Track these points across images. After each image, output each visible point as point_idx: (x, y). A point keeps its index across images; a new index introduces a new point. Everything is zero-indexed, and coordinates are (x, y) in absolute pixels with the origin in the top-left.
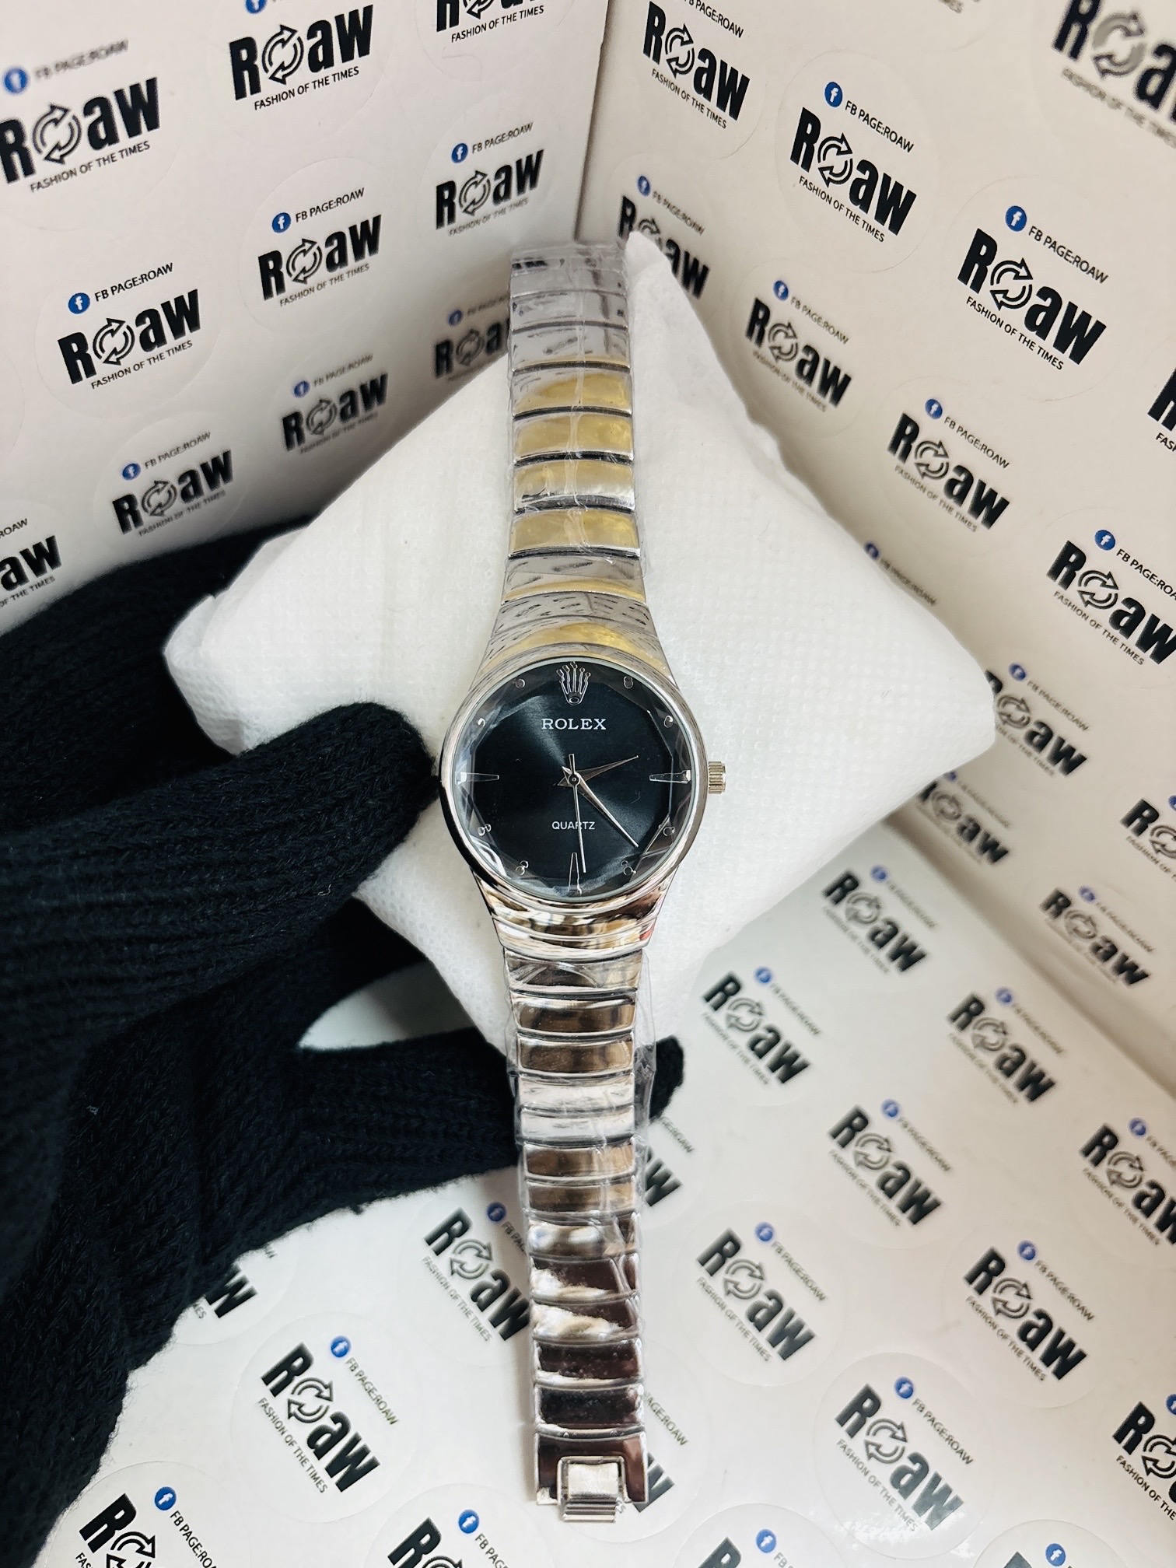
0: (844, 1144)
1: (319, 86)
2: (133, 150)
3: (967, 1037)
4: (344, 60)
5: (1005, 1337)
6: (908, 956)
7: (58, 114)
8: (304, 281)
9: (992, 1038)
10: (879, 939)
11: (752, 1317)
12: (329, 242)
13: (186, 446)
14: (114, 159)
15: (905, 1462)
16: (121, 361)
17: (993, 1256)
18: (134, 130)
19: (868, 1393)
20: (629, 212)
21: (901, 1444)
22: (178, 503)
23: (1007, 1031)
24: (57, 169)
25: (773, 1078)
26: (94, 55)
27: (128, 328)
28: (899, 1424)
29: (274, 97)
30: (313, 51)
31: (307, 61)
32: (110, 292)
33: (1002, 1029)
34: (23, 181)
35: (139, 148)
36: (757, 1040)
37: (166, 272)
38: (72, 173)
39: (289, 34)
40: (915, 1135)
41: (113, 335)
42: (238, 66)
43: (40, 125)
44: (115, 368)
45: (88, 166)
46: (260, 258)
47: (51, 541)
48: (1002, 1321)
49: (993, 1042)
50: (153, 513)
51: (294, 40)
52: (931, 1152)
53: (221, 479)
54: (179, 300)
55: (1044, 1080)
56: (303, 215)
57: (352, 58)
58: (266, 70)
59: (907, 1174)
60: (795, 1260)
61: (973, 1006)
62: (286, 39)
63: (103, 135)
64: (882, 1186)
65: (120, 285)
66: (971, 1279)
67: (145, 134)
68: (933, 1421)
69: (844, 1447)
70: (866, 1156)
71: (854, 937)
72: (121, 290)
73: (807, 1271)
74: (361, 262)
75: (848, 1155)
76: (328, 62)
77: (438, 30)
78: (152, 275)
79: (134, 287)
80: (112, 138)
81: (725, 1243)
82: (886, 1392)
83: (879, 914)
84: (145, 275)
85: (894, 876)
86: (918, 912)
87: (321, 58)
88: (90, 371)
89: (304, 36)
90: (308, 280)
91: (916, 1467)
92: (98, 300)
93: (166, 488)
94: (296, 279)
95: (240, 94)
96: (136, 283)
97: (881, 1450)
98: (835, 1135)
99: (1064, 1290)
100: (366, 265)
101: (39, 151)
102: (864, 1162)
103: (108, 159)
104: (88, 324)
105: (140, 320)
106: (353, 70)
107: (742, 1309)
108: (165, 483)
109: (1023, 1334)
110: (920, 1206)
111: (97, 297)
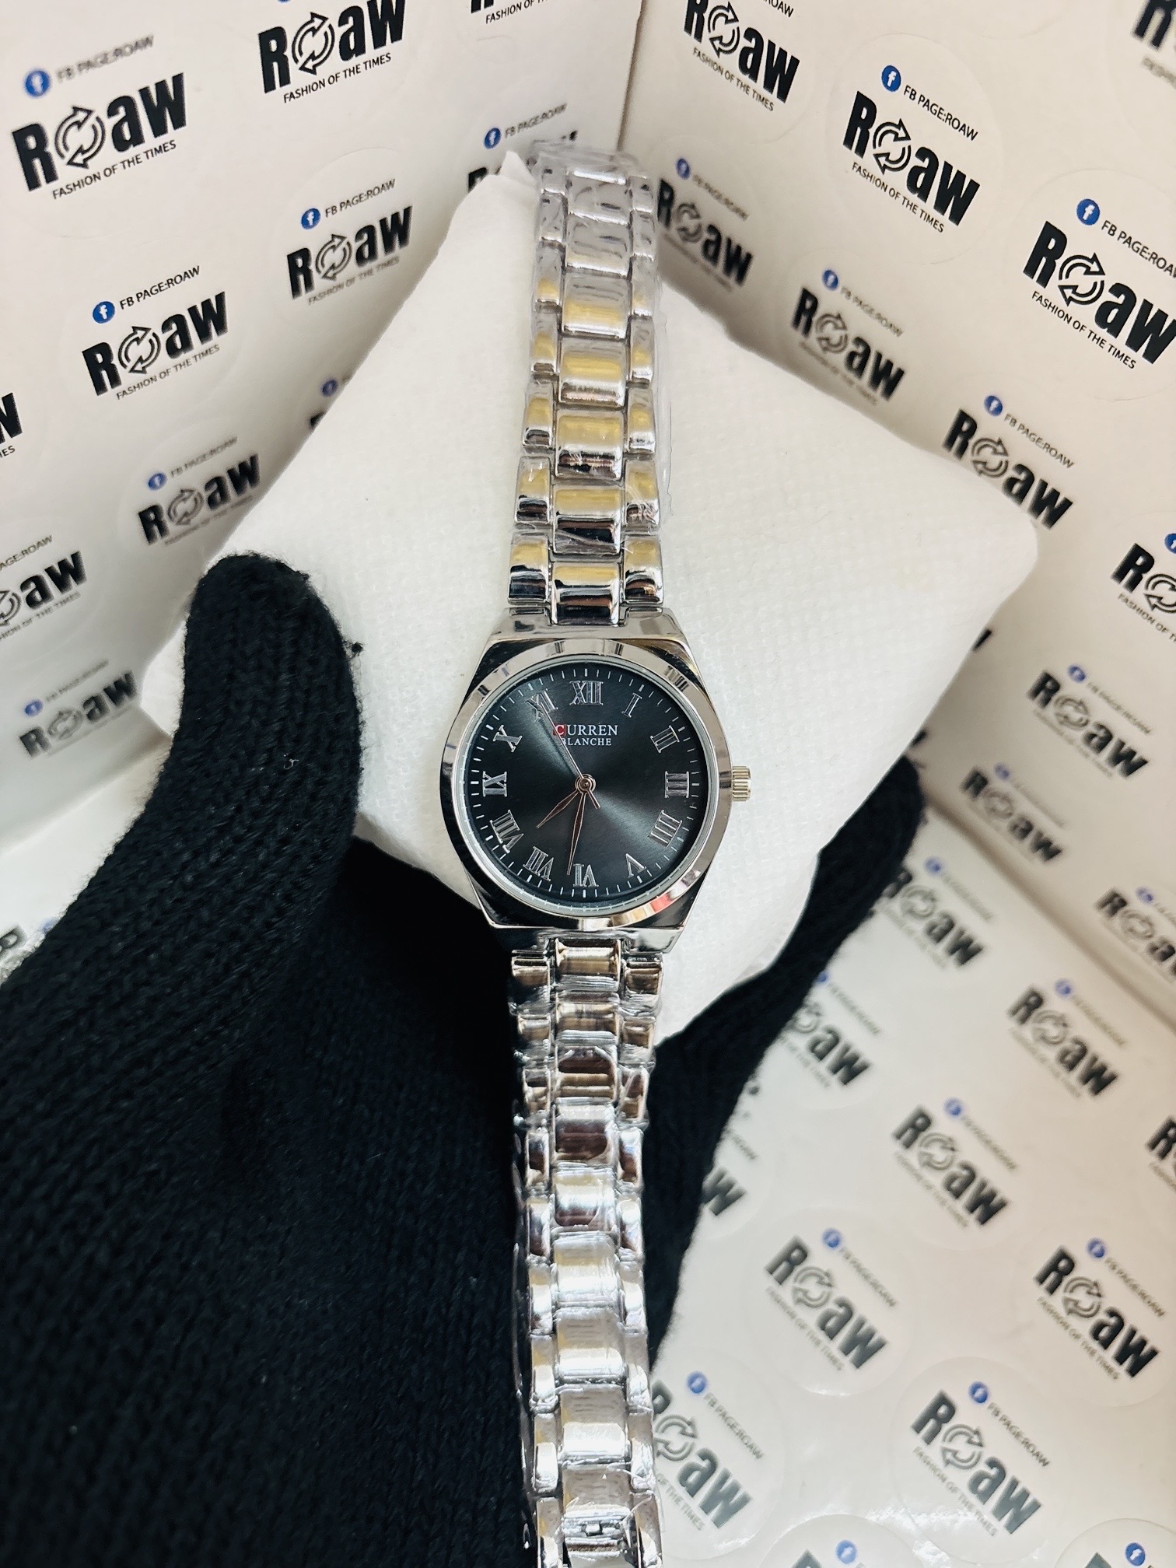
0: (908, 1145)
1: (350, 75)
2: (159, 150)
3: (1028, 1031)
4: (376, 46)
5: (1077, 1336)
6: (966, 951)
7: (81, 116)
8: (333, 277)
9: (1053, 1031)
10: (937, 933)
11: (823, 1327)
12: (359, 236)
13: (213, 452)
14: (139, 161)
15: (982, 1467)
16: (147, 369)
17: (1063, 1255)
18: (159, 129)
19: (943, 1400)
20: (667, 196)
21: (977, 1449)
22: (205, 511)
23: (1068, 1021)
24: (80, 173)
25: (835, 1080)
26: (118, 52)
27: (154, 335)
28: (974, 1429)
29: (304, 89)
30: (345, 38)
31: (338, 49)
32: (135, 299)
33: (1062, 1022)
34: (46, 188)
35: (165, 147)
36: (816, 1043)
37: (192, 275)
38: (96, 177)
39: (320, 21)
40: (979, 1134)
41: (138, 344)
42: (267, 58)
43: (63, 128)
44: (141, 377)
45: (112, 170)
46: (289, 256)
47: (75, 557)
48: (1074, 1322)
49: (1055, 1035)
50: (179, 522)
51: (325, 28)
52: (996, 1150)
53: (248, 484)
54: (206, 304)
55: (1106, 1074)
56: (333, 210)
57: (384, 44)
58: (296, 61)
59: (972, 1176)
60: (866, 1264)
61: (1032, 1000)
62: (316, 28)
63: (127, 136)
64: (948, 1187)
65: (146, 291)
66: (1041, 1279)
67: (172, 133)
68: (1008, 1425)
69: (921, 1455)
70: (931, 1156)
71: (910, 932)
72: (147, 297)
73: (877, 1274)
74: (391, 255)
75: (913, 1156)
76: (360, 49)
77: (473, 11)
78: (178, 279)
79: (160, 293)
80: (137, 139)
81: (792, 1250)
82: (960, 1398)
83: (934, 908)
84: (171, 280)
85: (951, 867)
86: (974, 905)
87: (352, 46)
88: (115, 380)
89: (334, 22)
90: (338, 276)
91: (993, 1472)
92: (123, 308)
93: (192, 498)
94: (325, 276)
95: (269, 86)
96: (162, 289)
97: (958, 1455)
98: (899, 1136)
99: (1134, 1287)
100: (396, 259)
101: (62, 156)
102: (929, 1164)
103: (133, 161)
104: (112, 334)
105: (166, 326)
106: (385, 57)
107: (812, 1318)
108: (191, 491)
109: (1095, 1333)
110: (987, 1207)
111: (122, 305)
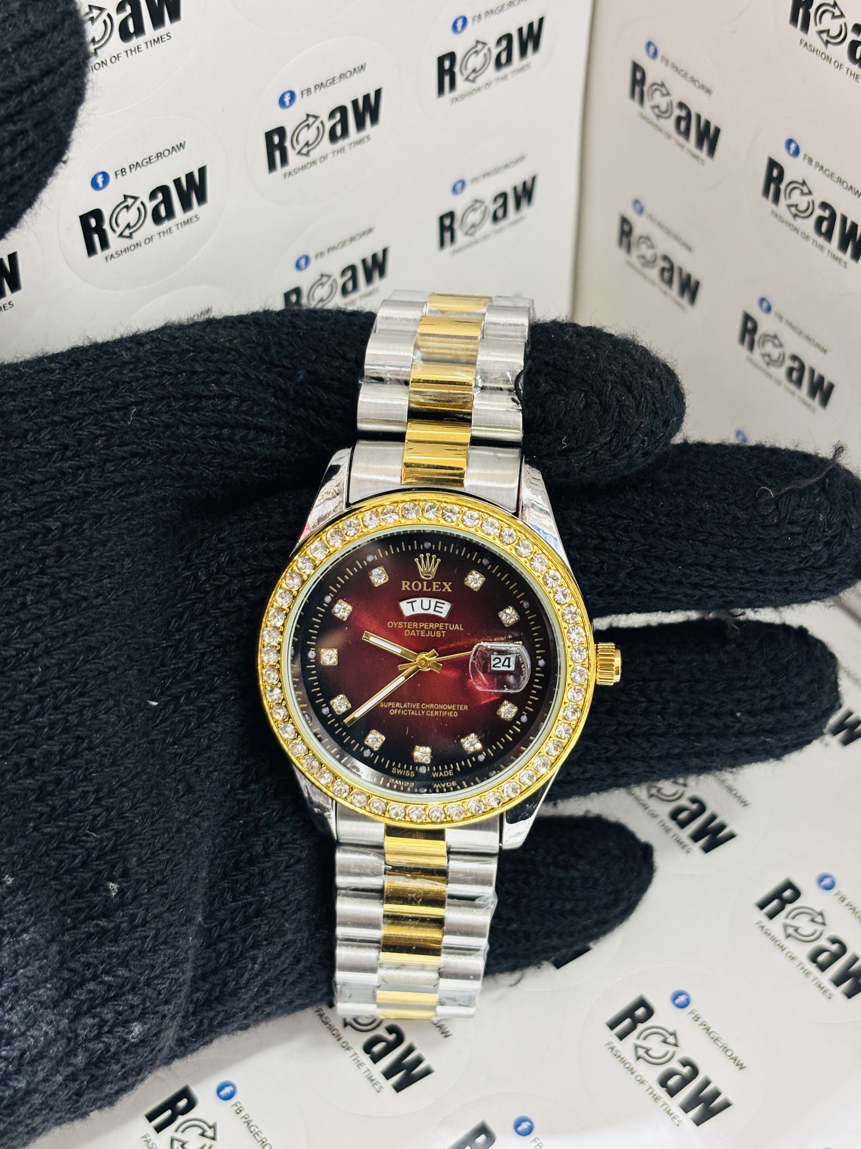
2: (157, 41)
8: (307, 154)
12: (332, 115)
14: (140, 49)
16: (134, 235)
18: (158, 23)
27: (142, 203)
32: (128, 170)
35: (162, 38)
37: (179, 149)
41: (128, 210)
44: (127, 242)
45: (117, 57)
46: (266, 133)
54: (190, 176)
56: (307, 92)
63: (132, 29)
65: (137, 163)
67: (168, 26)
72: (138, 168)
74: (362, 134)
79: (149, 165)
80: (139, 31)
84: (161, 153)
88: (105, 244)
90: (312, 153)
92: (117, 177)
94: (299, 153)
96: (152, 161)
100: (368, 137)
103: (135, 50)
104: (106, 201)
105: (153, 195)
111: (116, 174)
